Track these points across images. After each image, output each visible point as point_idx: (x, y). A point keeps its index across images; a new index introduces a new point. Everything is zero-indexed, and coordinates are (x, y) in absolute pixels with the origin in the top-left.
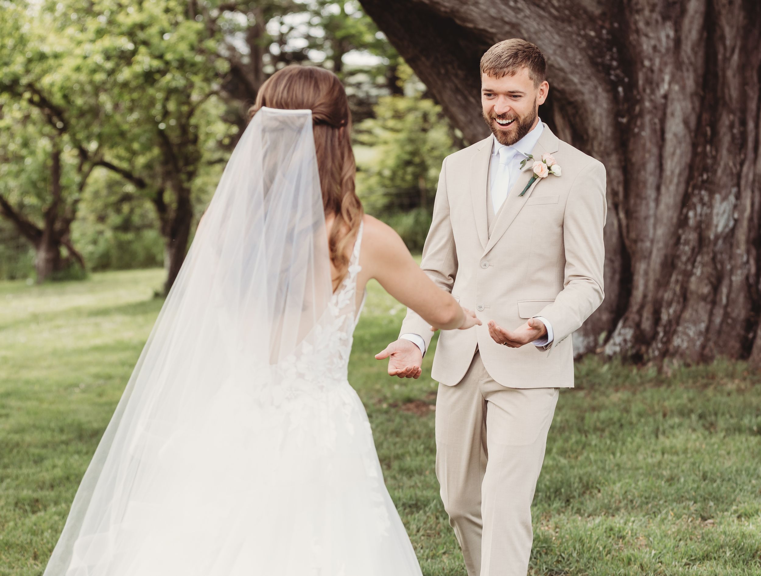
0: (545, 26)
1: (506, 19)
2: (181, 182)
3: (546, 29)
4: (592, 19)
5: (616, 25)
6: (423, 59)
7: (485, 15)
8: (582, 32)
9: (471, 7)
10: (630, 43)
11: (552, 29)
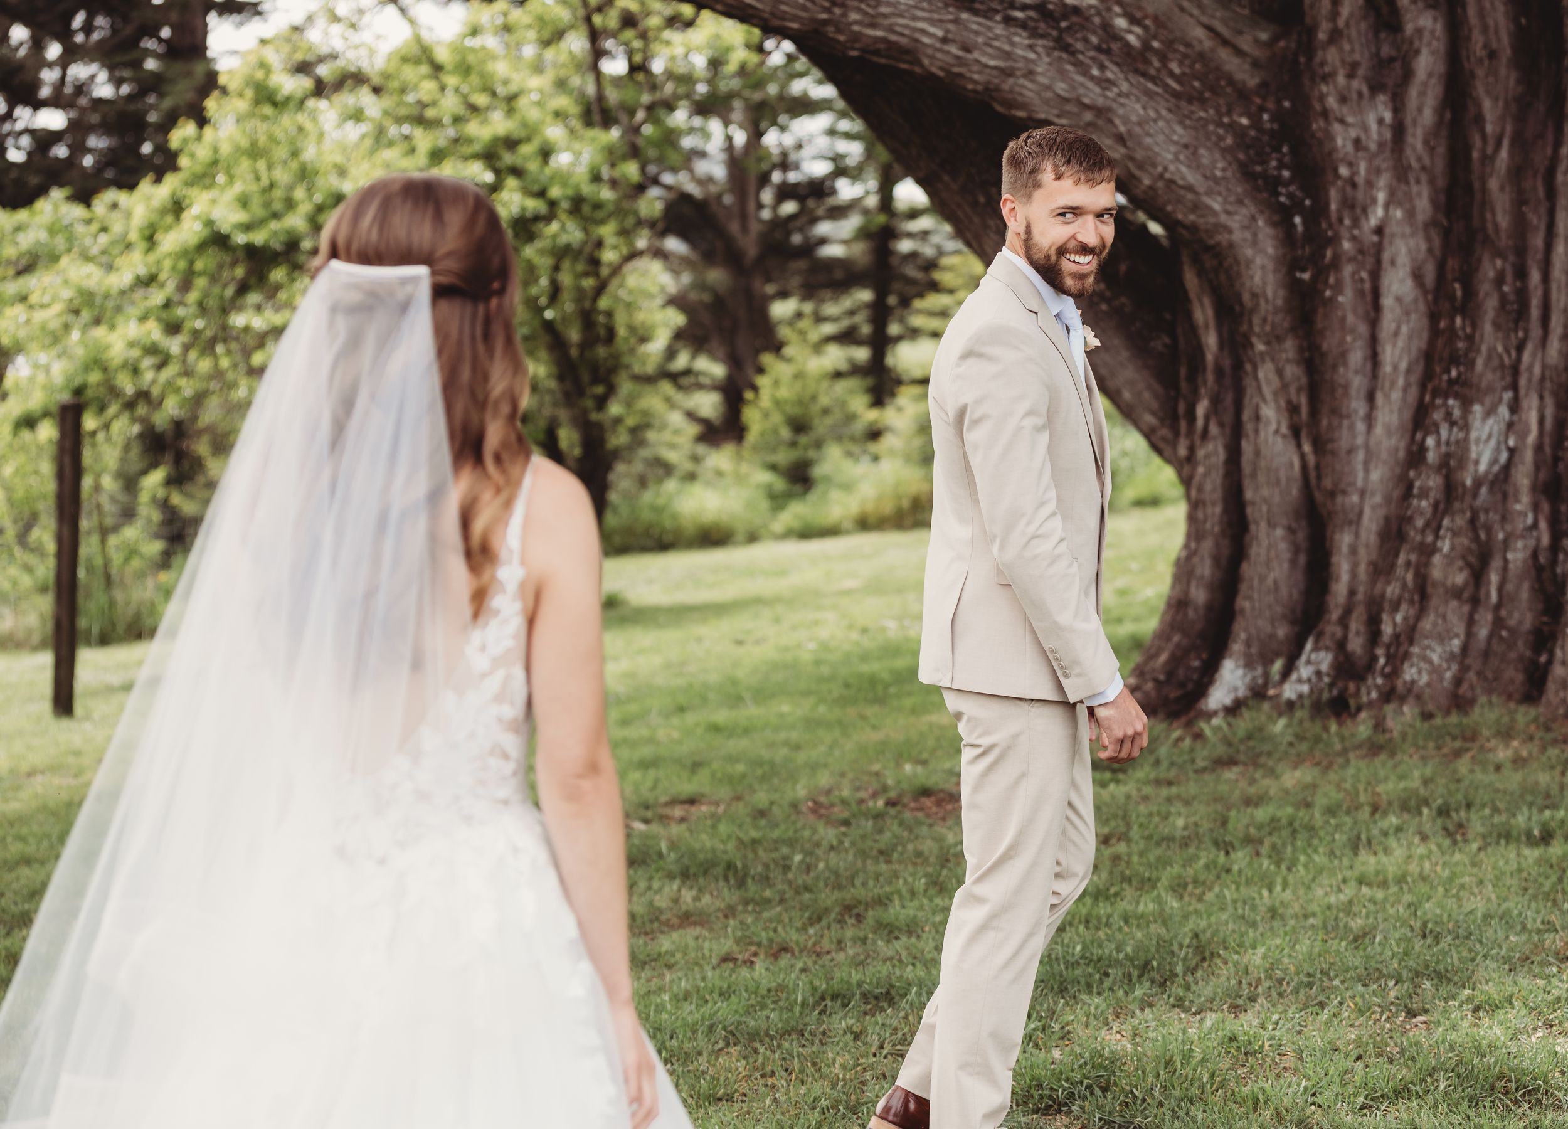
0: (1157, 111)
1: (1086, 101)
2: (585, 412)
3: (1160, 116)
4: (1242, 94)
5: (1287, 104)
6: (946, 178)
7: (1048, 95)
8: (1226, 120)
9: (1022, 81)
10: (1313, 136)
11: (1170, 116)
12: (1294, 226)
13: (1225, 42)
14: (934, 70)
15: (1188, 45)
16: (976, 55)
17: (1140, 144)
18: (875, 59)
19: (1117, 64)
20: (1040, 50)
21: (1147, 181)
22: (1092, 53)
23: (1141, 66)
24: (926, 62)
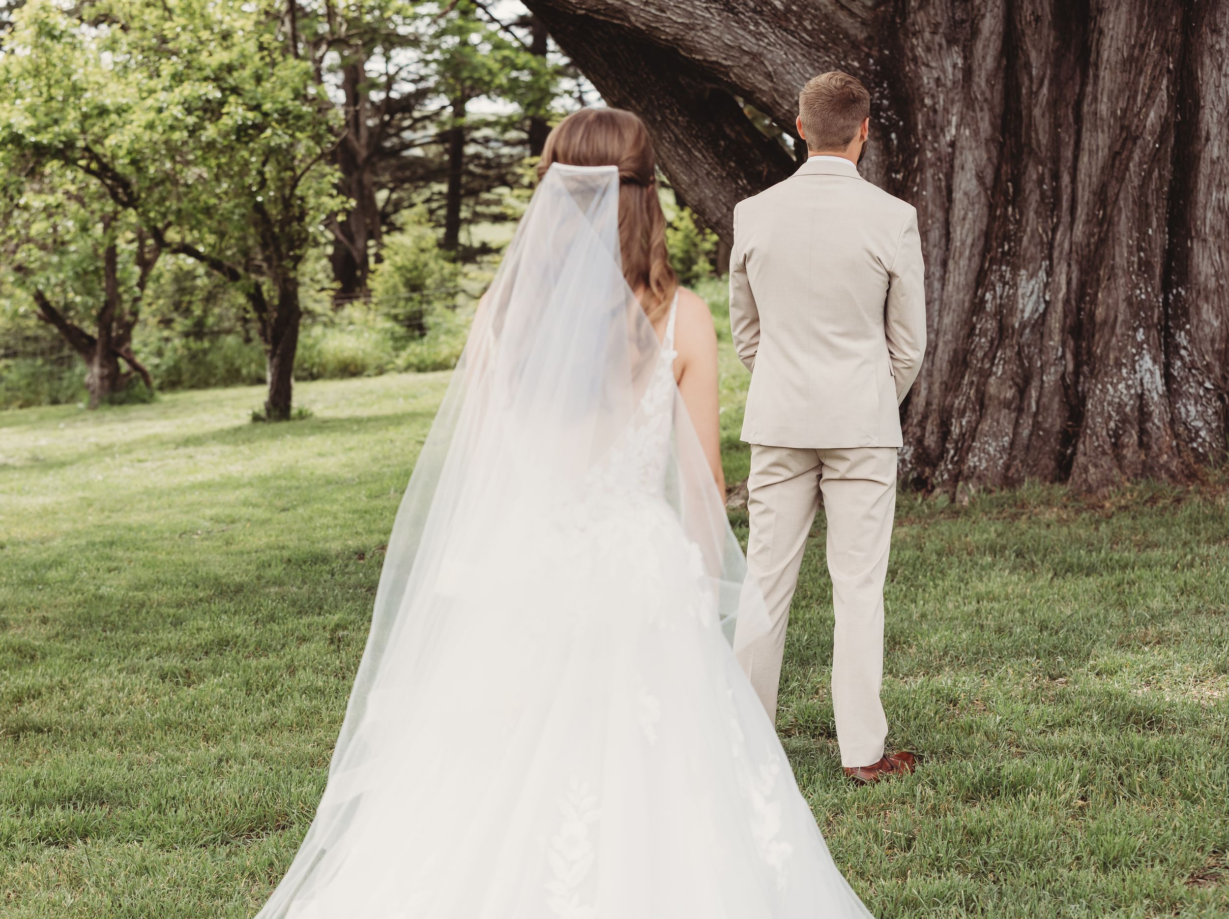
0: (795, 57)
1: (745, 48)
3: (797, 60)
4: (855, 45)
5: (887, 52)
6: (633, 102)
7: (719, 43)
8: (843, 63)
9: (700, 34)
10: (906, 76)
11: (804, 60)
12: (891, 140)
13: (843, 7)
14: (638, 25)
15: (816, 9)
16: (669, 14)
17: (782, 80)
18: (596, 16)
19: (767, 22)
20: (712, 11)
21: (786, 107)
22: (750, 14)
23: (784, 24)
24: (633, 19)
